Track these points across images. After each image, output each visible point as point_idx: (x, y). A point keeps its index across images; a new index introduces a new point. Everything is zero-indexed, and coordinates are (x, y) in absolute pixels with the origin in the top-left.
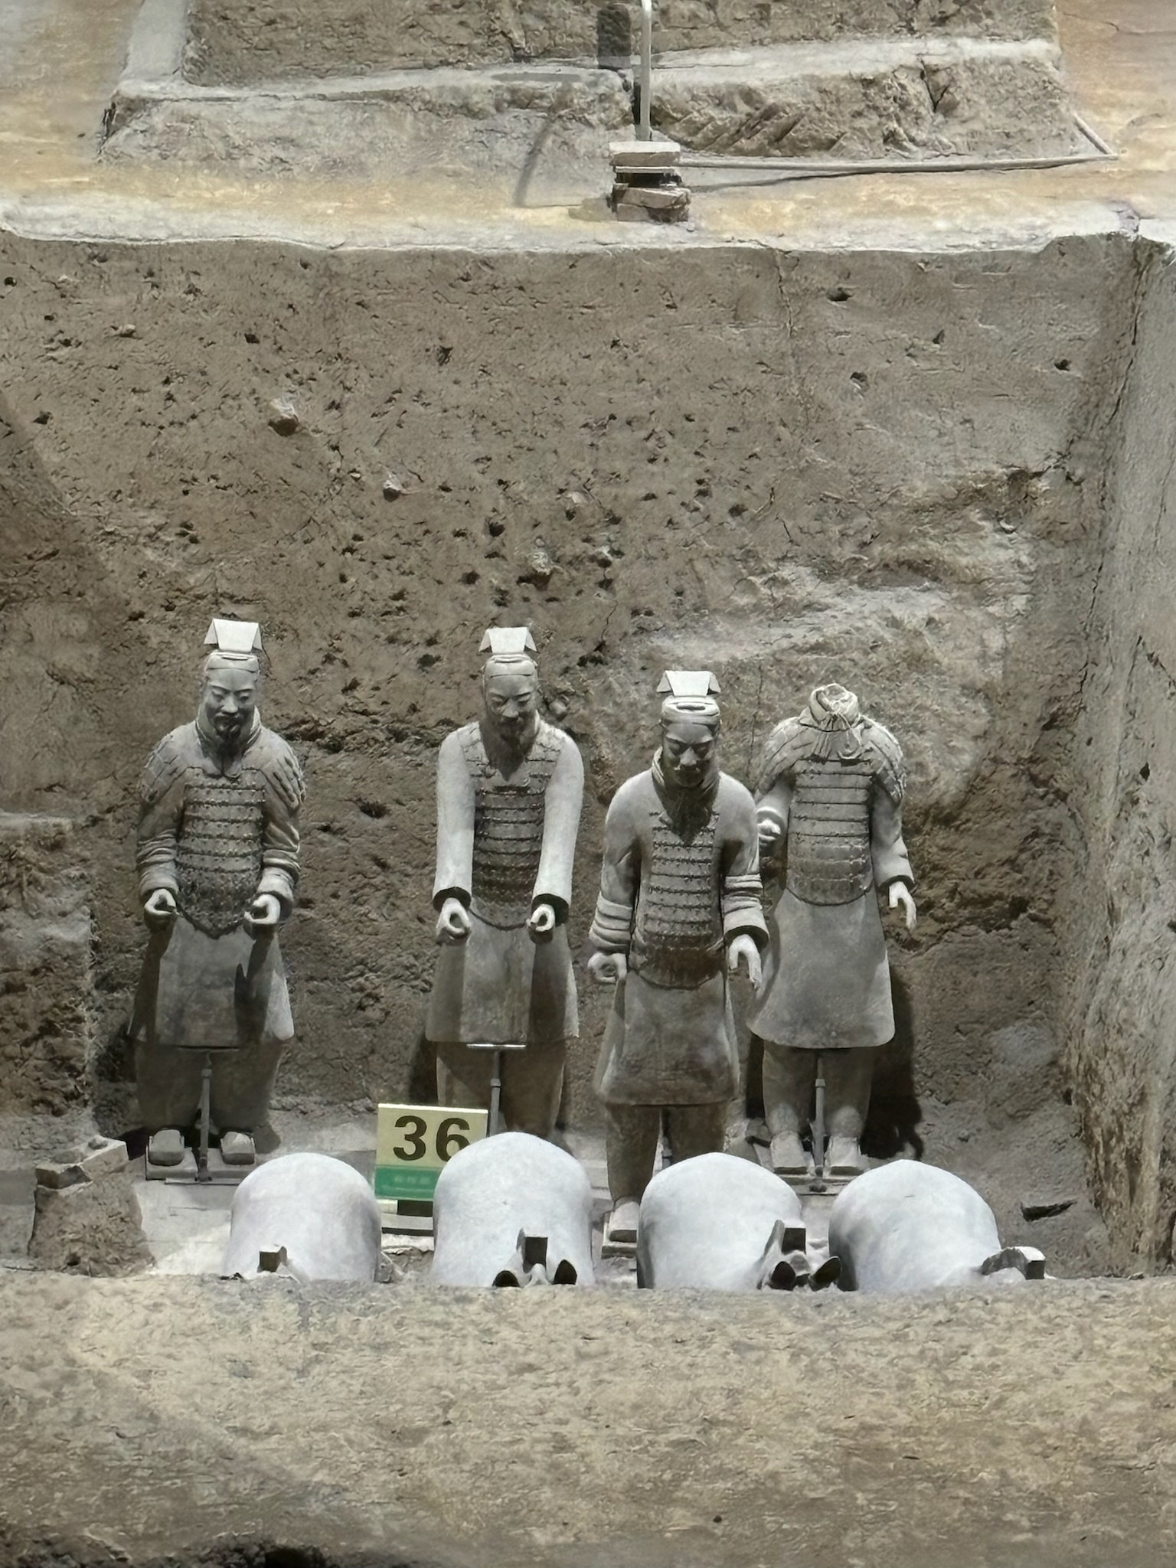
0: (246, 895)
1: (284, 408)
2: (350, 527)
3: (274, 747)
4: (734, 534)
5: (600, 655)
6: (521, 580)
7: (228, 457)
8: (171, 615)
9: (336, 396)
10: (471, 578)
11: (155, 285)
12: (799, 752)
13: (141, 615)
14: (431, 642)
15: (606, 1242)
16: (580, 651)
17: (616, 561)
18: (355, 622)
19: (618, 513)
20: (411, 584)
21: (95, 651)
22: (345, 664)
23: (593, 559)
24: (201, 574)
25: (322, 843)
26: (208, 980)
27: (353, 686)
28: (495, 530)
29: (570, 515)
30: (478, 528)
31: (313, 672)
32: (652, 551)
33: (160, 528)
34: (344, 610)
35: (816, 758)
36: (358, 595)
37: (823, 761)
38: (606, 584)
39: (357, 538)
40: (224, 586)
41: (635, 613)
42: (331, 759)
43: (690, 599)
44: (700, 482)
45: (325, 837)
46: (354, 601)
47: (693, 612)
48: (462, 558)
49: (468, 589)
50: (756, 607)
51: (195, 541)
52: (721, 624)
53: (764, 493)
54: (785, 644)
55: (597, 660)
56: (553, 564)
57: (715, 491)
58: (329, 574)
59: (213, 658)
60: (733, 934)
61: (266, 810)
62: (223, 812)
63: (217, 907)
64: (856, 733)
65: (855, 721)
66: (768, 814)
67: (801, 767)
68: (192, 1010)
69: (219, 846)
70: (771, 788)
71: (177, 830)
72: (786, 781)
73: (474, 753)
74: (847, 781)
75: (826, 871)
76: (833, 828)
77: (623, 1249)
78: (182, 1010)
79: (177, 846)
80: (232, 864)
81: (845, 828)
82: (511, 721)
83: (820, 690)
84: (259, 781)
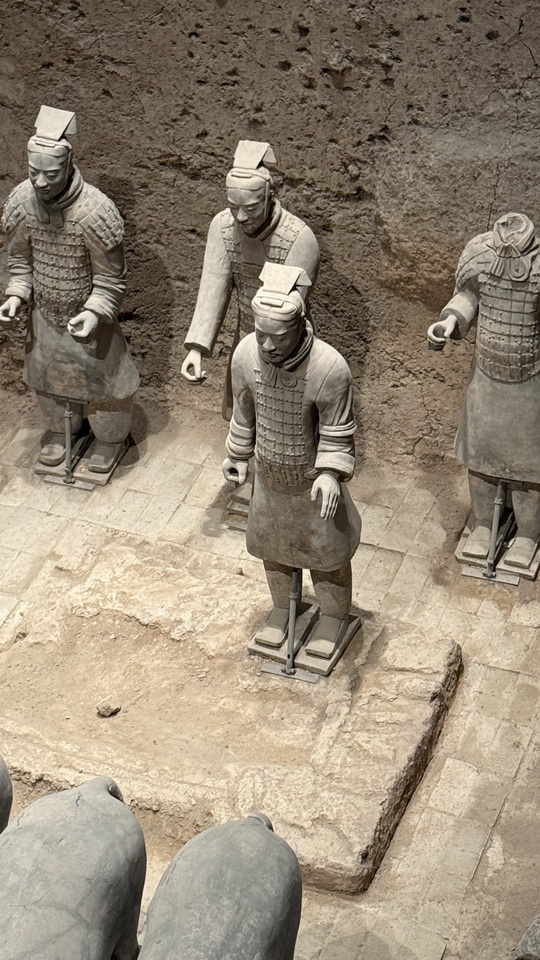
0: (78, 306)
2: (192, 17)
3: (92, 205)
4: (490, 54)
5: (384, 135)
6: (322, 72)
8: (72, 66)
10: (286, 66)
12: (482, 267)
13: (51, 64)
14: (258, 110)
15: (251, 644)
16: (369, 131)
17: (396, 65)
18: (202, 88)
19: (397, 27)
20: (242, 67)
21: (21, 86)
22: (197, 118)
23: (377, 61)
24: (91, 39)
25: (190, 241)
26: (59, 357)
27: (205, 134)
28: (304, 31)
29: (359, 26)
30: (288, 28)
31: (175, 121)
32: (424, 62)
34: (194, 78)
35: (492, 276)
36: (202, 69)
37: (499, 279)
38: (388, 82)
39: (198, 26)
40: (106, 51)
41: (410, 106)
42: (192, 183)
43: (451, 103)
44: (463, 10)
45: (192, 236)
46: (200, 73)
47: (454, 115)
48: (277, 48)
49: (284, 74)
50: (503, 115)
51: (82, 14)
52: (474, 124)
53: (515, 24)
54: (519, 151)
55: (382, 138)
56: (346, 63)
57: (474, 18)
58: (180, 51)
59: (32, 142)
60: (321, 471)
61: (87, 250)
62: (54, 249)
63: (57, 312)
64: (526, 260)
65: (527, 250)
66: (453, 312)
67: (482, 278)
68: (52, 373)
69: (54, 272)
70: (461, 290)
71: (28, 253)
72: (472, 286)
73: (229, 233)
74: (517, 296)
75: (495, 358)
76: (504, 329)
77: (260, 653)
78: (45, 373)
79: (30, 263)
80: (63, 285)
81: (515, 331)
82: (243, 222)
83: (503, 219)
84: (78, 230)
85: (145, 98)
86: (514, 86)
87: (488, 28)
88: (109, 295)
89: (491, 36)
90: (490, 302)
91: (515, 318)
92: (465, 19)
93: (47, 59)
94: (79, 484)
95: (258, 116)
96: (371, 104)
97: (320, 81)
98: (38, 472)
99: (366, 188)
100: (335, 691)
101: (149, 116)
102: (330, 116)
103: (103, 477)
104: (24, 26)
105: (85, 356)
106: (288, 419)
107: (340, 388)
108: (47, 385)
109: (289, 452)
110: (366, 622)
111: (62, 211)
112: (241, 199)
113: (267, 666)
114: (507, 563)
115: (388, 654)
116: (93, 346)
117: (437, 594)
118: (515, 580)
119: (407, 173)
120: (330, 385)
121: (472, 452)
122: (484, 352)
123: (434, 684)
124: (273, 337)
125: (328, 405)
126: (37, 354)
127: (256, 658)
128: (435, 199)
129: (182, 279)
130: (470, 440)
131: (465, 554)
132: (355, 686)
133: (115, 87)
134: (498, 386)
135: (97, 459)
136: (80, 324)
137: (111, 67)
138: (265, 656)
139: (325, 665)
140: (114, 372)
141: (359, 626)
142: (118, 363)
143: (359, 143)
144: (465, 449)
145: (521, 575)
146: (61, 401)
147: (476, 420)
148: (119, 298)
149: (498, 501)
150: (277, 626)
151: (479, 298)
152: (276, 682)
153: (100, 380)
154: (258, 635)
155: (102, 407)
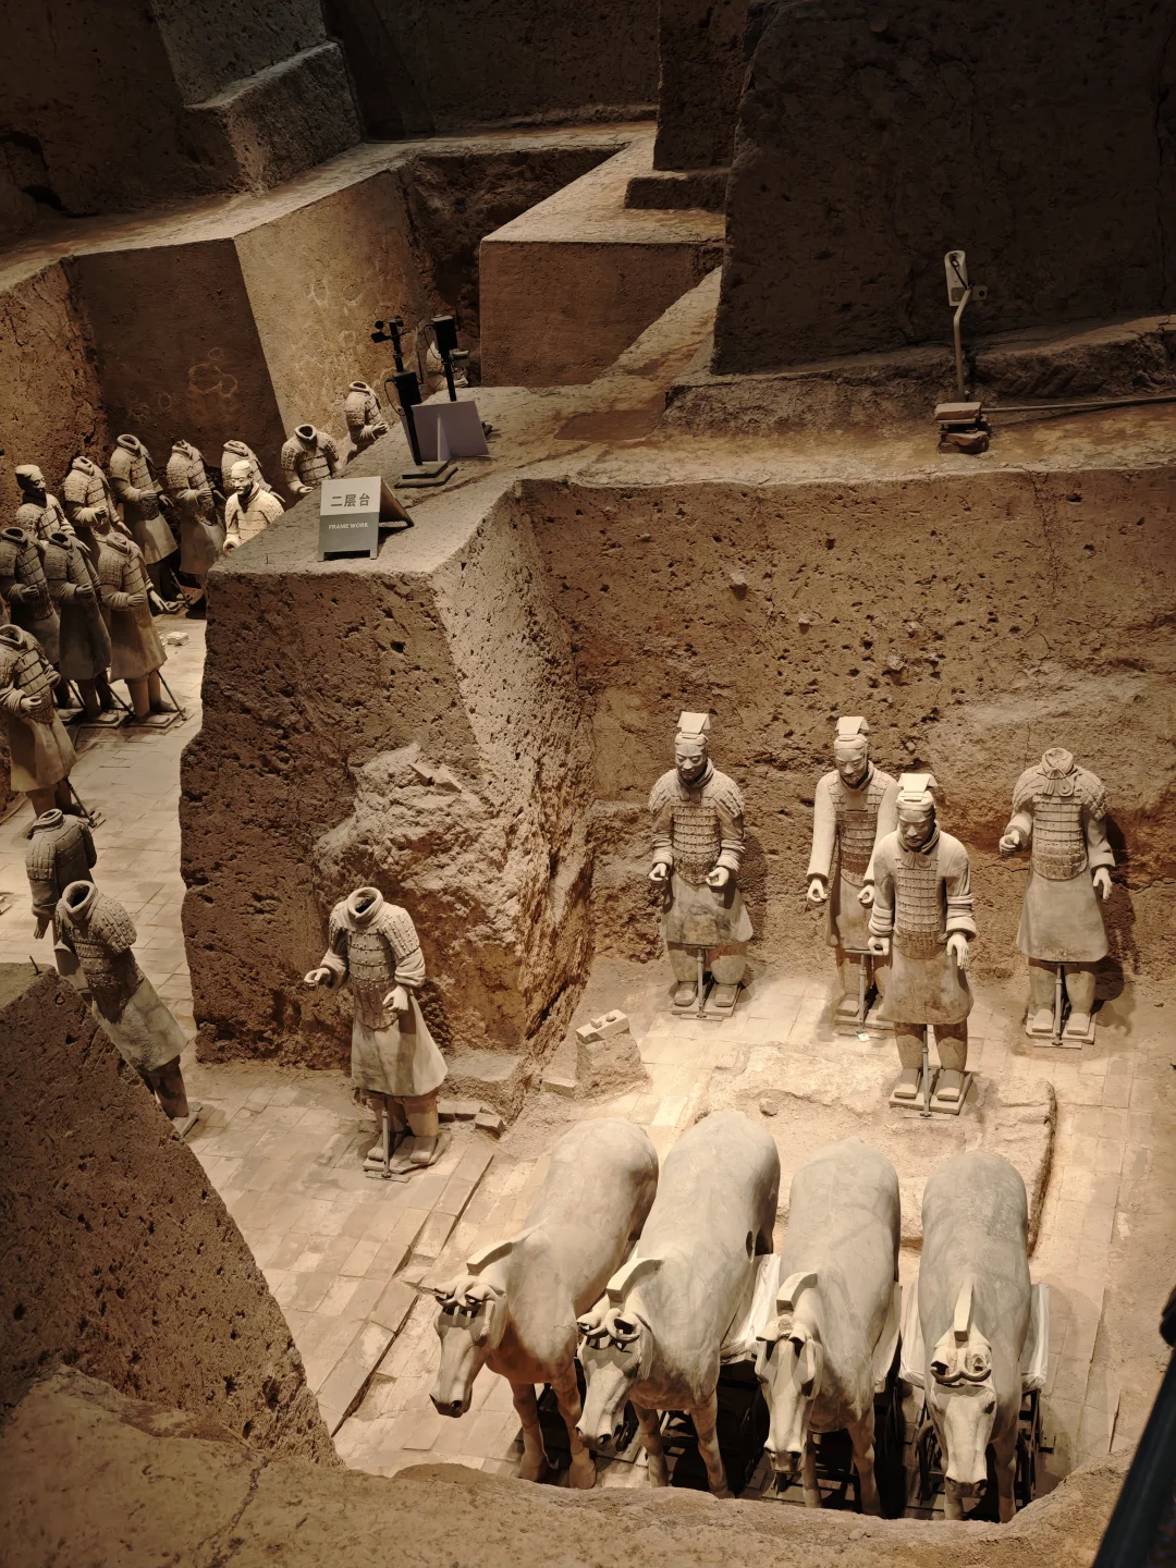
0: (712, 865)
1: (738, 578)
2: (783, 645)
3: (721, 784)
4: (1013, 644)
5: (934, 716)
6: (884, 674)
7: (710, 607)
8: (685, 695)
9: (769, 569)
10: (854, 672)
11: (659, 511)
12: (1036, 790)
13: (669, 695)
14: (833, 709)
15: (893, 1099)
16: (923, 714)
17: (941, 661)
18: (790, 697)
19: (941, 633)
20: (820, 676)
21: (645, 714)
22: (785, 722)
23: (927, 660)
24: (700, 672)
25: (780, 820)
26: (694, 910)
27: (791, 733)
28: (868, 645)
29: (911, 635)
30: (856, 643)
31: (767, 726)
32: (963, 656)
33: (674, 647)
34: (782, 691)
35: (1045, 795)
36: (789, 683)
37: (1050, 796)
38: (936, 675)
39: (786, 651)
40: (712, 679)
41: (954, 691)
42: (781, 774)
43: (987, 684)
44: (991, 614)
45: (781, 816)
46: (787, 686)
47: (989, 691)
48: (848, 661)
49: (853, 679)
50: (1027, 688)
51: (695, 654)
52: (1006, 699)
53: (1031, 619)
54: (1044, 711)
55: (931, 719)
56: (902, 664)
57: (1000, 619)
58: (772, 672)
59: (679, 737)
60: (951, 933)
61: (718, 820)
62: (693, 821)
63: (695, 873)
64: (1070, 779)
65: (1070, 772)
66: (1016, 828)
67: (1036, 799)
68: (688, 925)
69: (693, 840)
70: (1019, 811)
71: (671, 828)
72: (1028, 807)
73: (834, 789)
74: (1066, 808)
75: (1054, 861)
76: (1058, 836)
77: (902, 1103)
78: (682, 926)
79: (672, 838)
80: (700, 849)
81: (1066, 836)
82: (850, 776)
83: (1048, 752)
84: (712, 803)
85: (743, 712)
86: (1033, 667)
87: (1012, 624)
88: (734, 854)
89: (1015, 630)
90: (1043, 816)
91: (1065, 827)
92: (994, 620)
93: (666, 691)
94: (708, 1017)
95: (834, 714)
96: (922, 692)
97: (883, 680)
98: (674, 1013)
99: (923, 759)
100: (967, 1123)
101: (746, 724)
102: (891, 706)
103: (729, 1010)
104: (650, 668)
105: (716, 907)
106: (925, 894)
107: (963, 865)
108: (683, 936)
109: (926, 921)
110: (975, 1079)
111: (700, 790)
112: (849, 756)
113: (908, 1113)
114: (1070, 1033)
115: (1000, 1095)
116: (722, 898)
117: (1020, 1061)
118: (1079, 1045)
119: (956, 741)
120: (956, 863)
121: (1035, 942)
122: (1042, 859)
123: (1045, 1110)
124: (915, 824)
125: (954, 879)
126: (676, 911)
127: (897, 1109)
128: (981, 757)
129: (773, 852)
130: (1033, 932)
131: (1035, 1031)
132: (981, 1120)
133: (719, 707)
134: (1055, 884)
135: (723, 995)
136: (717, 876)
137: (716, 691)
138: (906, 1106)
139: (955, 1106)
140: (737, 920)
141: (971, 1081)
142: (739, 912)
143: (914, 725)
144: (1029, 942)
145: (1083, 1041)
146: (693, 950)
147: (1037, 916)
148: (742, 858)
149: (1059, 981)
150: (910, 1082)
151: (1033, 815)
152: (918, 1123)
153: (727, 927)
154: (897, 1090)
155: (727, 951)
